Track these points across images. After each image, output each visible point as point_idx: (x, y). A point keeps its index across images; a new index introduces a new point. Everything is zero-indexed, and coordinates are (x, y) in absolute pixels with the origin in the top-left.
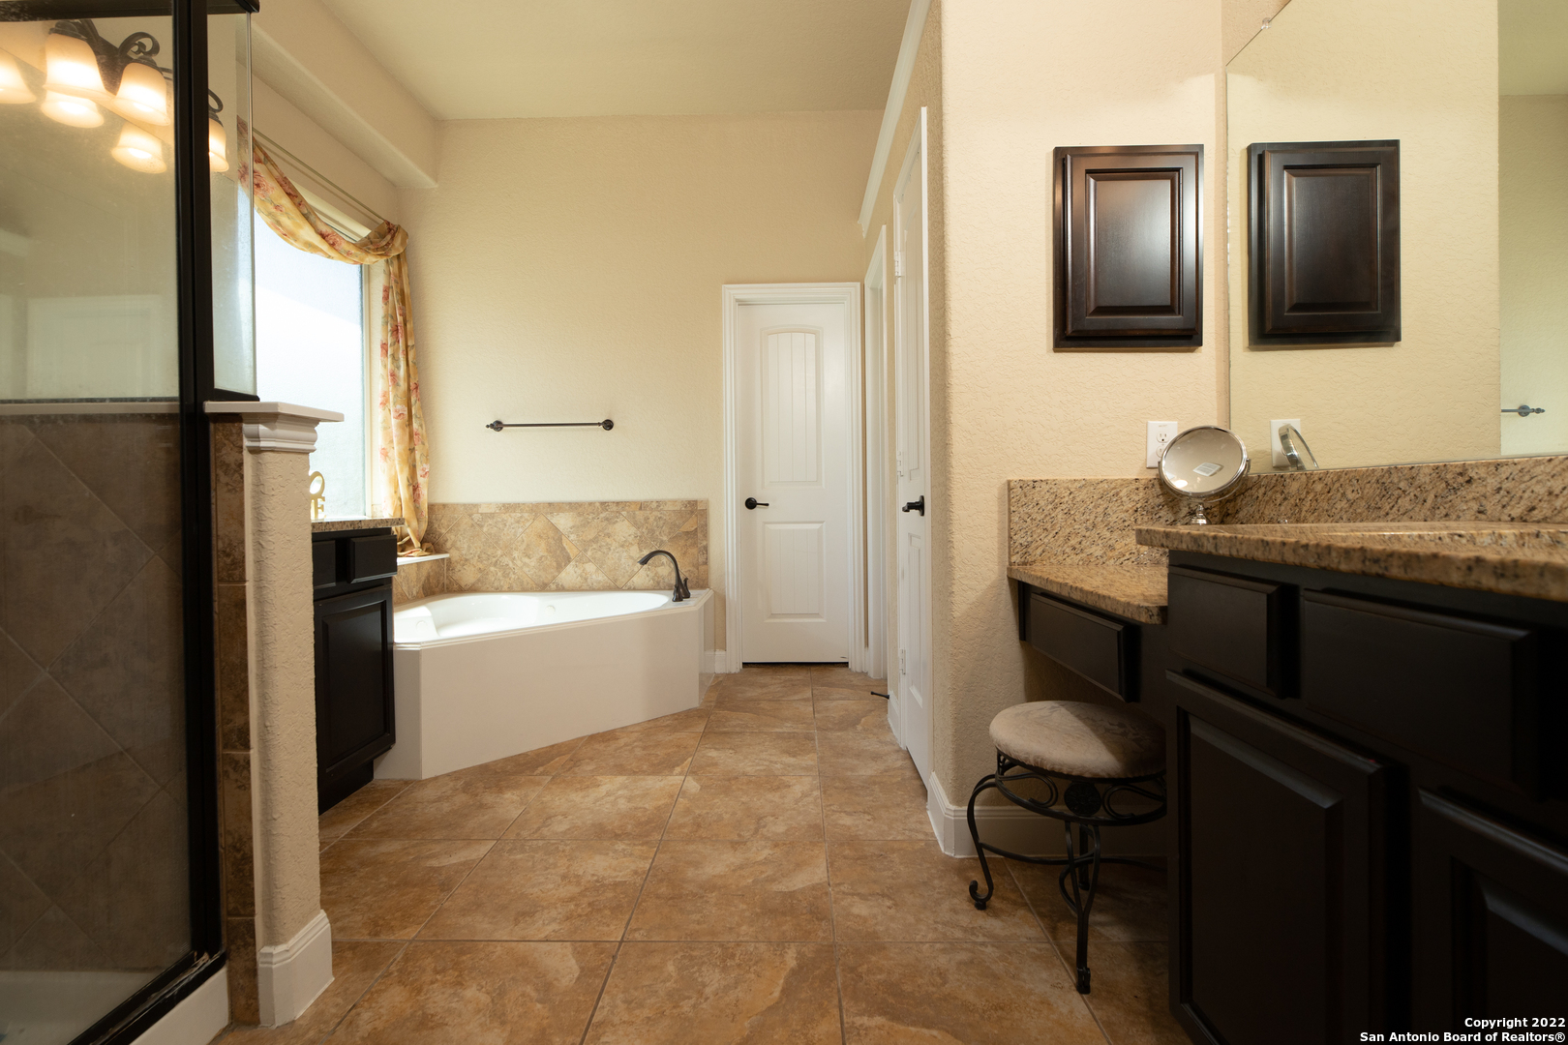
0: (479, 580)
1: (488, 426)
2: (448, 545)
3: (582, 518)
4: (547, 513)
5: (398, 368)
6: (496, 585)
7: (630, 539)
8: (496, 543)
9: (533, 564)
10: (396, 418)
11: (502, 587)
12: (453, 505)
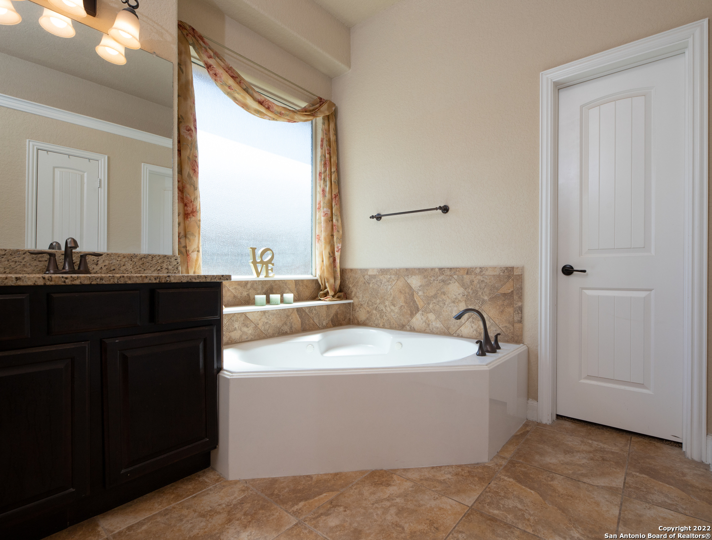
0: (367, 318)
1: (372, 217)
2: (353, 294)
3: (426, 280)
4: (405, 276)
5: (326, 186)
6: (376, 322)
7: (460, 297)
8: (377, 295)
9: (396, 311)
10: (324, 216)
11: (379, 324)
12: (355, 269)
